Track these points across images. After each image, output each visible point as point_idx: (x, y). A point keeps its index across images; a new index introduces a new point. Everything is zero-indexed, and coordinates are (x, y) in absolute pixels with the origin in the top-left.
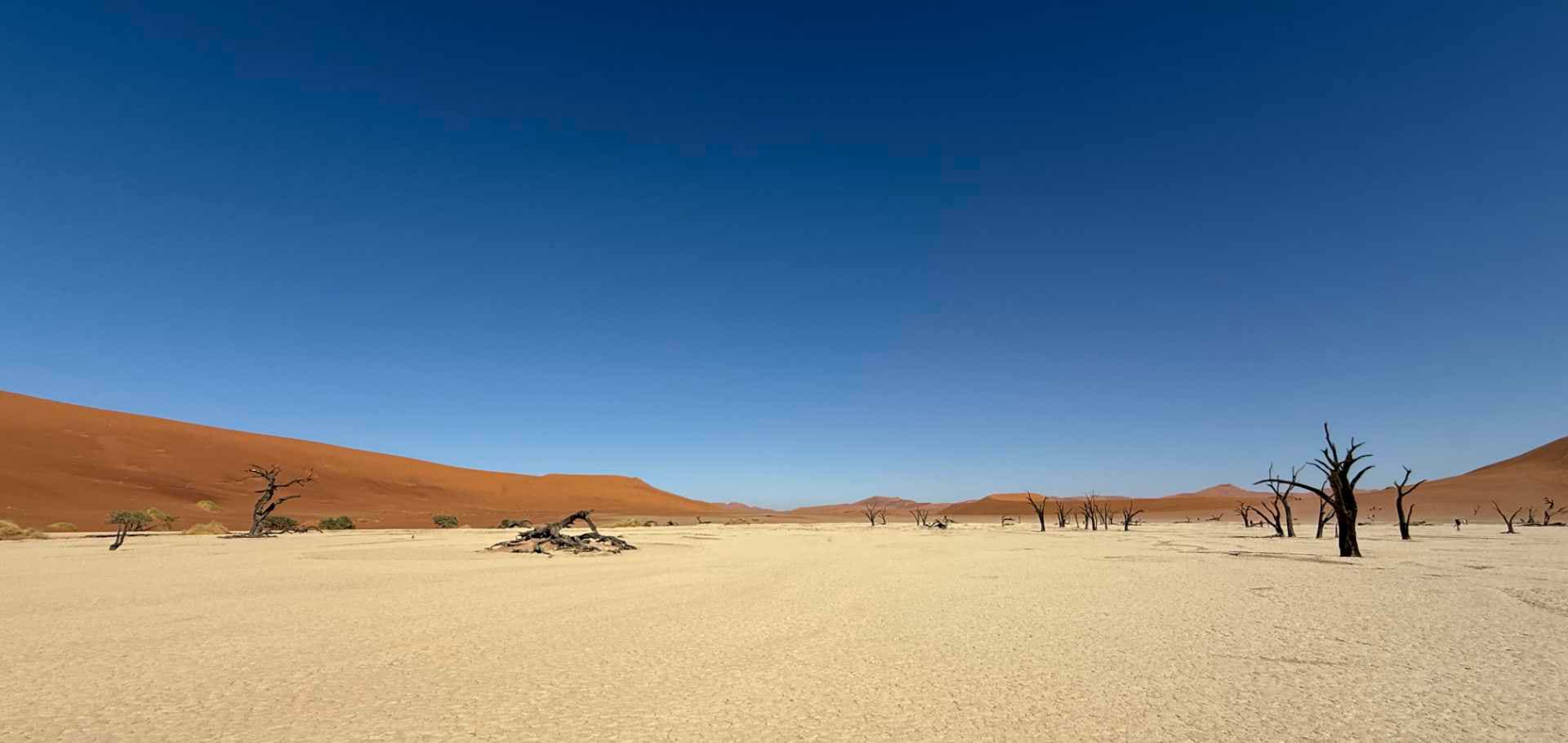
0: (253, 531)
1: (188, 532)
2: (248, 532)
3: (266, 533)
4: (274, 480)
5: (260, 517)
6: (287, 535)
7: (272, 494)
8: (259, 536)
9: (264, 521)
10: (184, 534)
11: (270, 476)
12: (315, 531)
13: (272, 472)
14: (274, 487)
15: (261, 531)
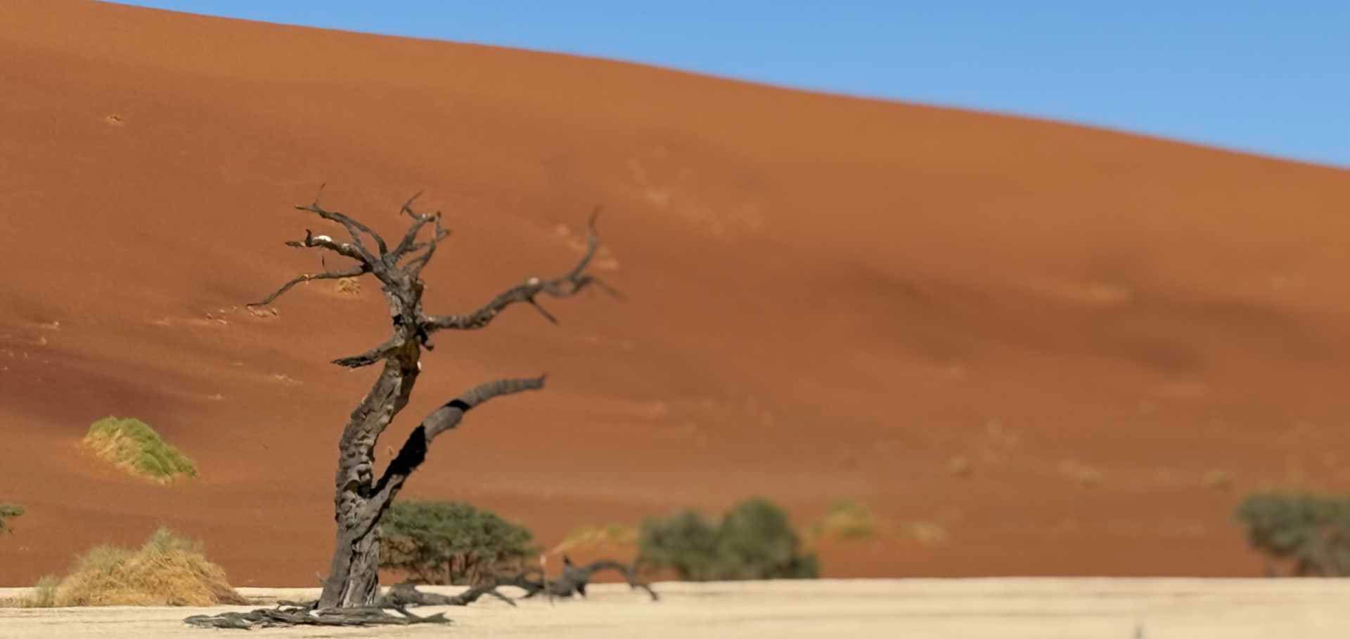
0: (336, 589)
1: (62, 591)
2: (315, 593)
3: (399, 604)
4: (418, 291)
5: (364, 508)
6: (486, 611)
7: (410, 374)
8: (361, 622)
9: (380, 529)
10: (46, 603)
11: (401, 270)
12: (623, 588)
13: (407, 245)
14: (421, 332)
15: (371, 585)
